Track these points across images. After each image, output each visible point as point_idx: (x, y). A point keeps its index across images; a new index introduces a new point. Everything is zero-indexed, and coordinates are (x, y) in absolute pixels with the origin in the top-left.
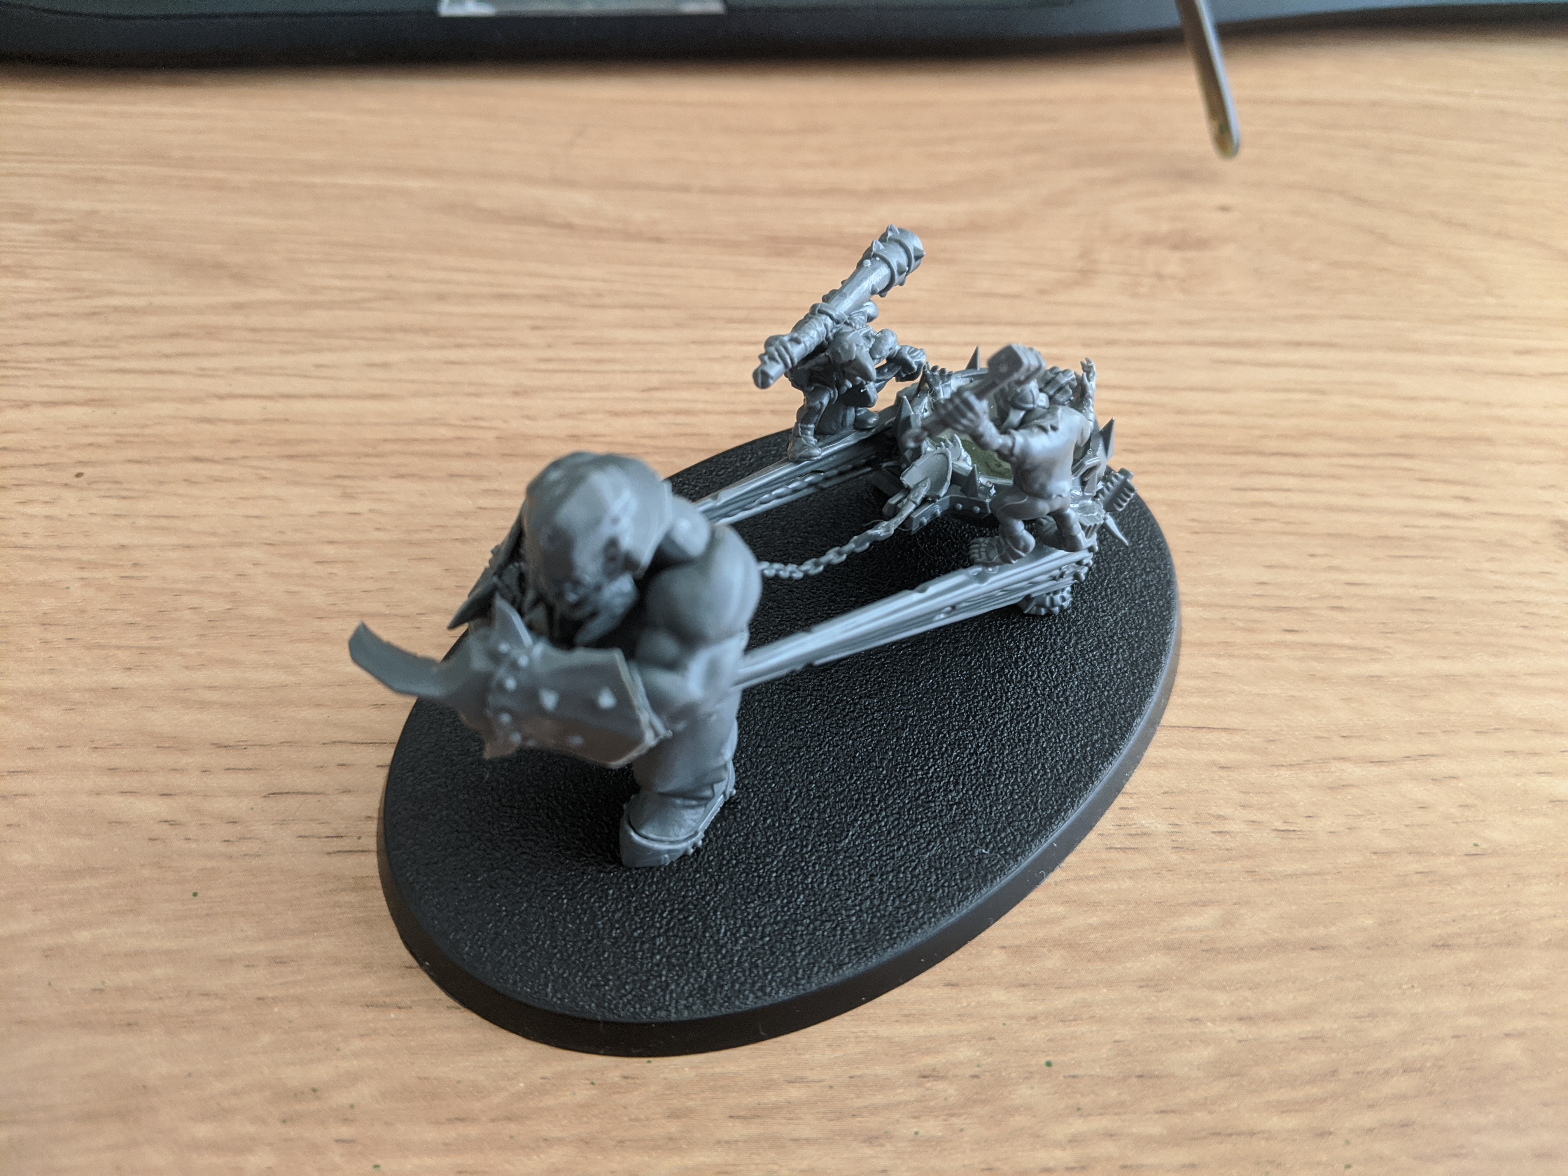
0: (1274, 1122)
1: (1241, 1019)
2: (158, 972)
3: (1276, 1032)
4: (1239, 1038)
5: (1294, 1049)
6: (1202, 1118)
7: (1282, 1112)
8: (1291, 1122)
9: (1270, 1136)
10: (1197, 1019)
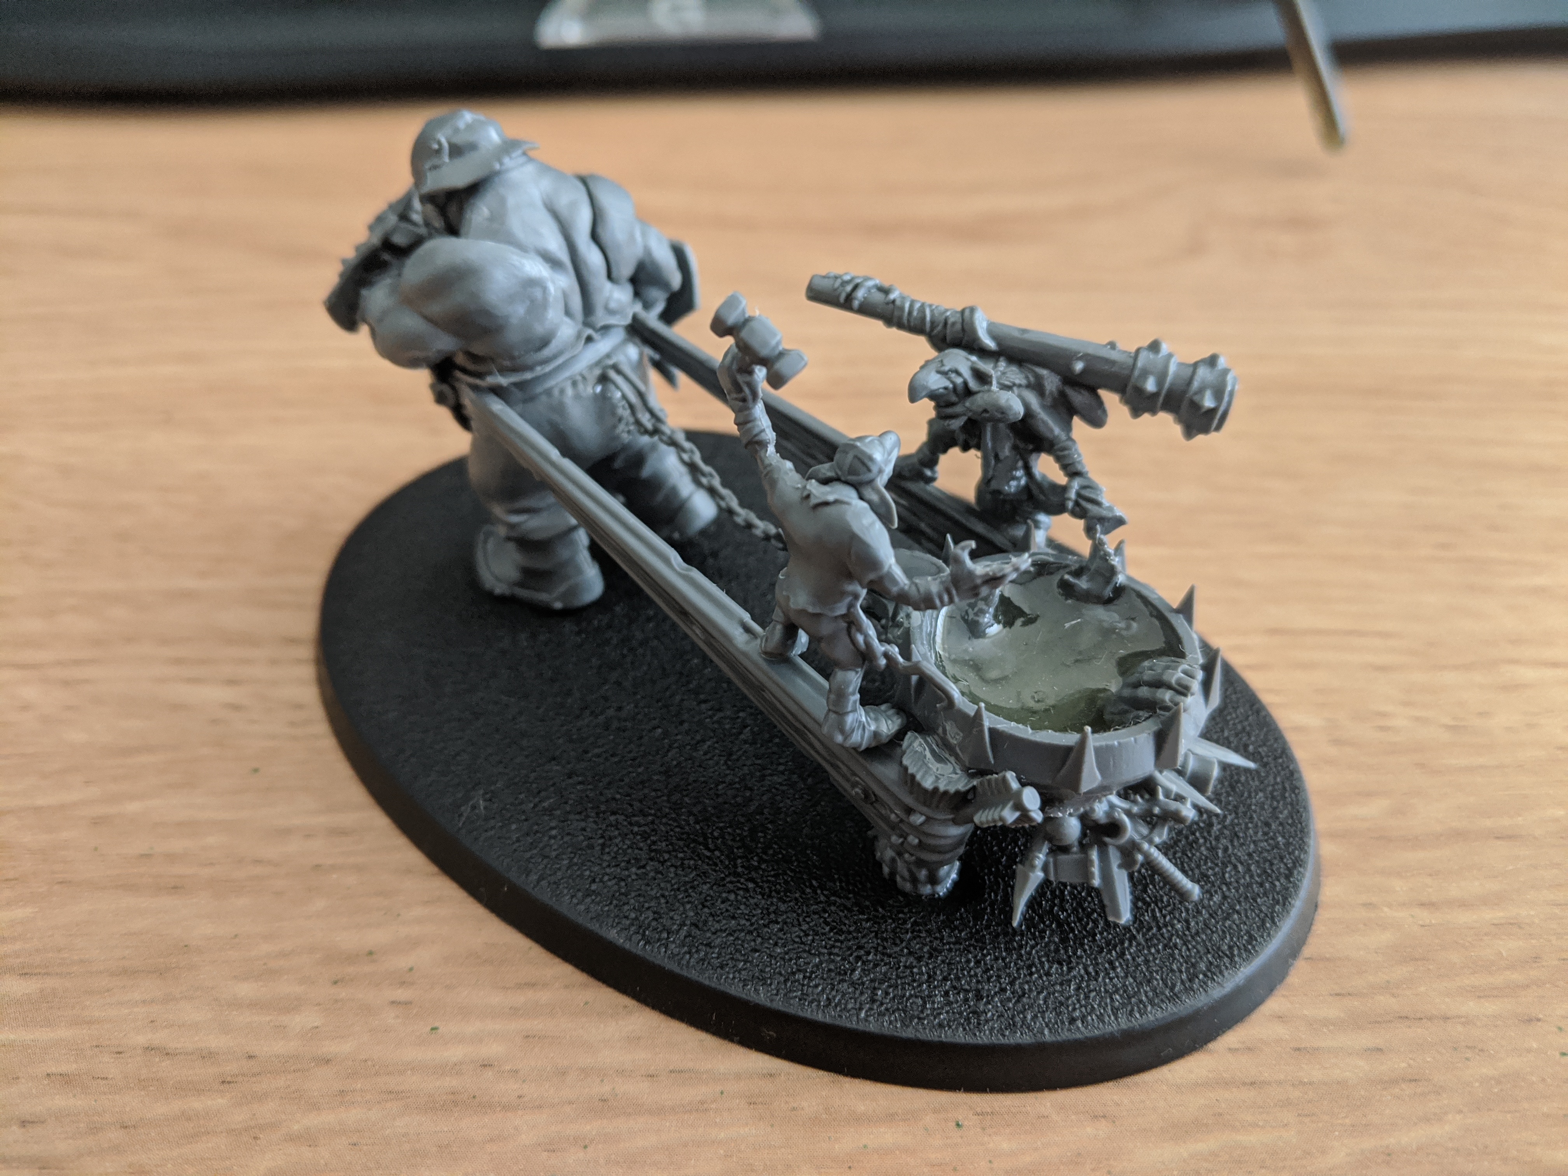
0: (1470, 1007)
1: (1422, 905)
2: (211, 840)
3: (1464, 918)
4: (1421, 923)
5: (1486, 934)
6: (1385, 1001)
7: (1479, 997)
8: (1490, 1007)
9: (1467, 1021)
10: (1370, 904)
